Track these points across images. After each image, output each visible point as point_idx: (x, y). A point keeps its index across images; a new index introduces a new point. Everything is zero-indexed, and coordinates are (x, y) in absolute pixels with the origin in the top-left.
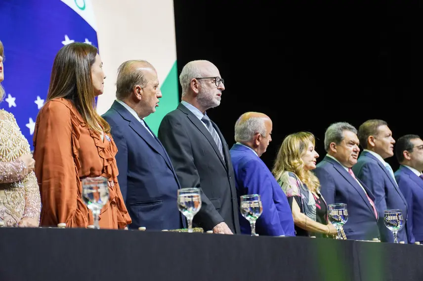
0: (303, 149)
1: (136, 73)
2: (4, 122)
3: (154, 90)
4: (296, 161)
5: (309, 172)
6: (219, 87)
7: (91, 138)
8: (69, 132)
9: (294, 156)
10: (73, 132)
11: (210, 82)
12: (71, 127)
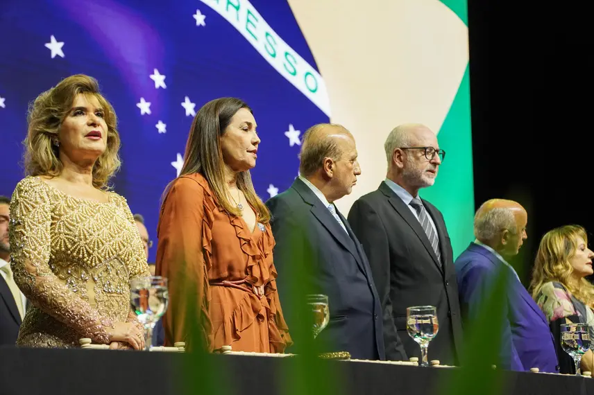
0: (569, 248)
1: (327, 142)
2: (102, 205)
3: (350, 165)
4: (560, 267)
5: (583, 279)
6: (433, 161)
7: (232, 227)
8: (199, 218)
9: (557, 259)
10: (205, 218)
11: (419, 155)
12: (202, 213)
